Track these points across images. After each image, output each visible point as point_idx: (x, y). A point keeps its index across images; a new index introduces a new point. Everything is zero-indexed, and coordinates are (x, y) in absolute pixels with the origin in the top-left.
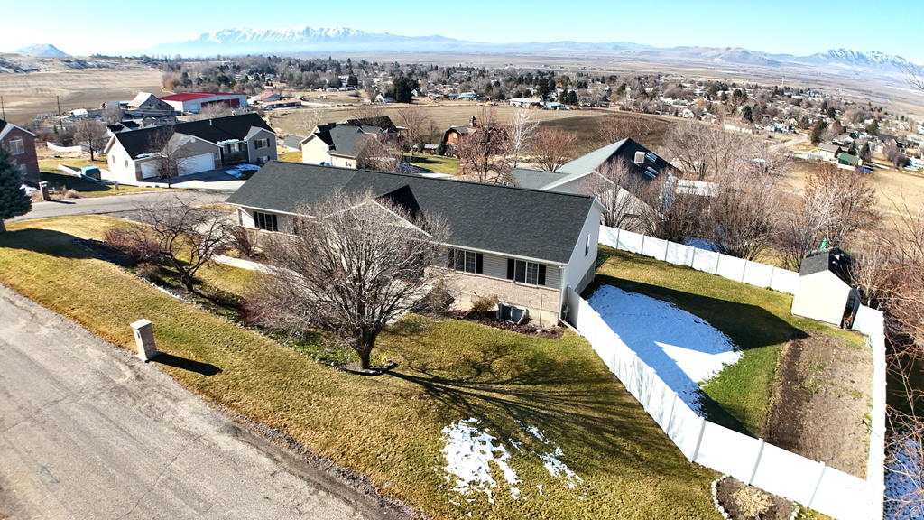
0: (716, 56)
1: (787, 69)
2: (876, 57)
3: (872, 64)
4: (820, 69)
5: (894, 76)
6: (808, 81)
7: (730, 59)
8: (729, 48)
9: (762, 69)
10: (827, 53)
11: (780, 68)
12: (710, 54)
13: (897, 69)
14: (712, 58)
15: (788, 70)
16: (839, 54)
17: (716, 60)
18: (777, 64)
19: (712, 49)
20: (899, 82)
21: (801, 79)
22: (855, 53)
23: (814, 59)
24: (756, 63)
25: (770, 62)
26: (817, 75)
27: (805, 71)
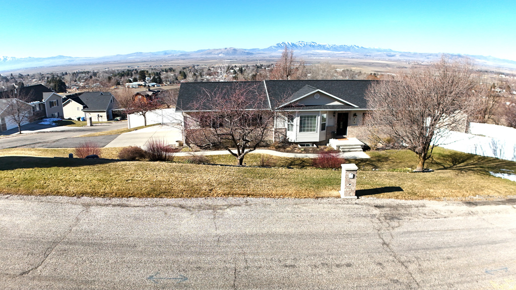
0: (220, 53)
1: (257, 56)
2: (301, 44)
3: (299, 48)
4: (273, 54)
5: (311, 52)
6: (269, 61)
7: (227, 54)
8: (226, 49)
9: (245, 57)
10: (276, 45)
11: (253, 56)
12: (216, 52)
13: (313, 48)
14: (218, 54)
15: (258, 56)
16: (282, 45)
17: (220, 55)
18: (252, 54)
19: (218, 50)
20: (314, 55)
21: (266, 60)
22: (290, 44)
23: (270, 49)
24: (241, 54)
25: (248, 54)
26: (274, 57)
27: (267, 55)
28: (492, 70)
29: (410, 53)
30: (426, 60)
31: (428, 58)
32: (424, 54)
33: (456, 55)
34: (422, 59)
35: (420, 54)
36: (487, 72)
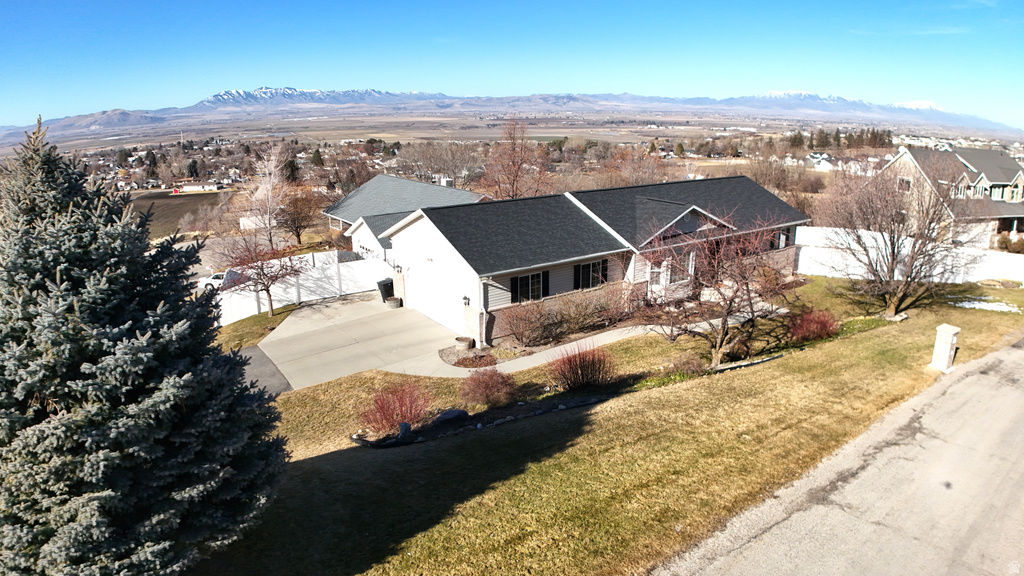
0: (92, 124)
1: (174, 123)
2: (265, 93)
3: (262, 101)
4: (208, 117)
5: (287, 109)
6: (202, 131)
7: (108, 123)
8: (104, 112)
9: (147, 128)
10: (211, 98)
11: (165, 124)
12: (84, 122)
13: (290, 101)
14: (88, 126)
15: (176, 124)
16: (226, 97)
17: (93, 128)
18: (162, 120)
19: (86, 116)
20: (294, 113)
21: (194, 130)
22: (242, 93)
23: (200, 107)
24: (139, 123)
25: (154, 120)
26: (209, 123)
27: (195, 121)
28: (633, 118)
29: (479, 98)
30: (511, 110)
31: (514, 106)
32: (507, 98)
33: (563, 97)
34: (503, 109)
35: (498, 99)
36: (623, 122)
